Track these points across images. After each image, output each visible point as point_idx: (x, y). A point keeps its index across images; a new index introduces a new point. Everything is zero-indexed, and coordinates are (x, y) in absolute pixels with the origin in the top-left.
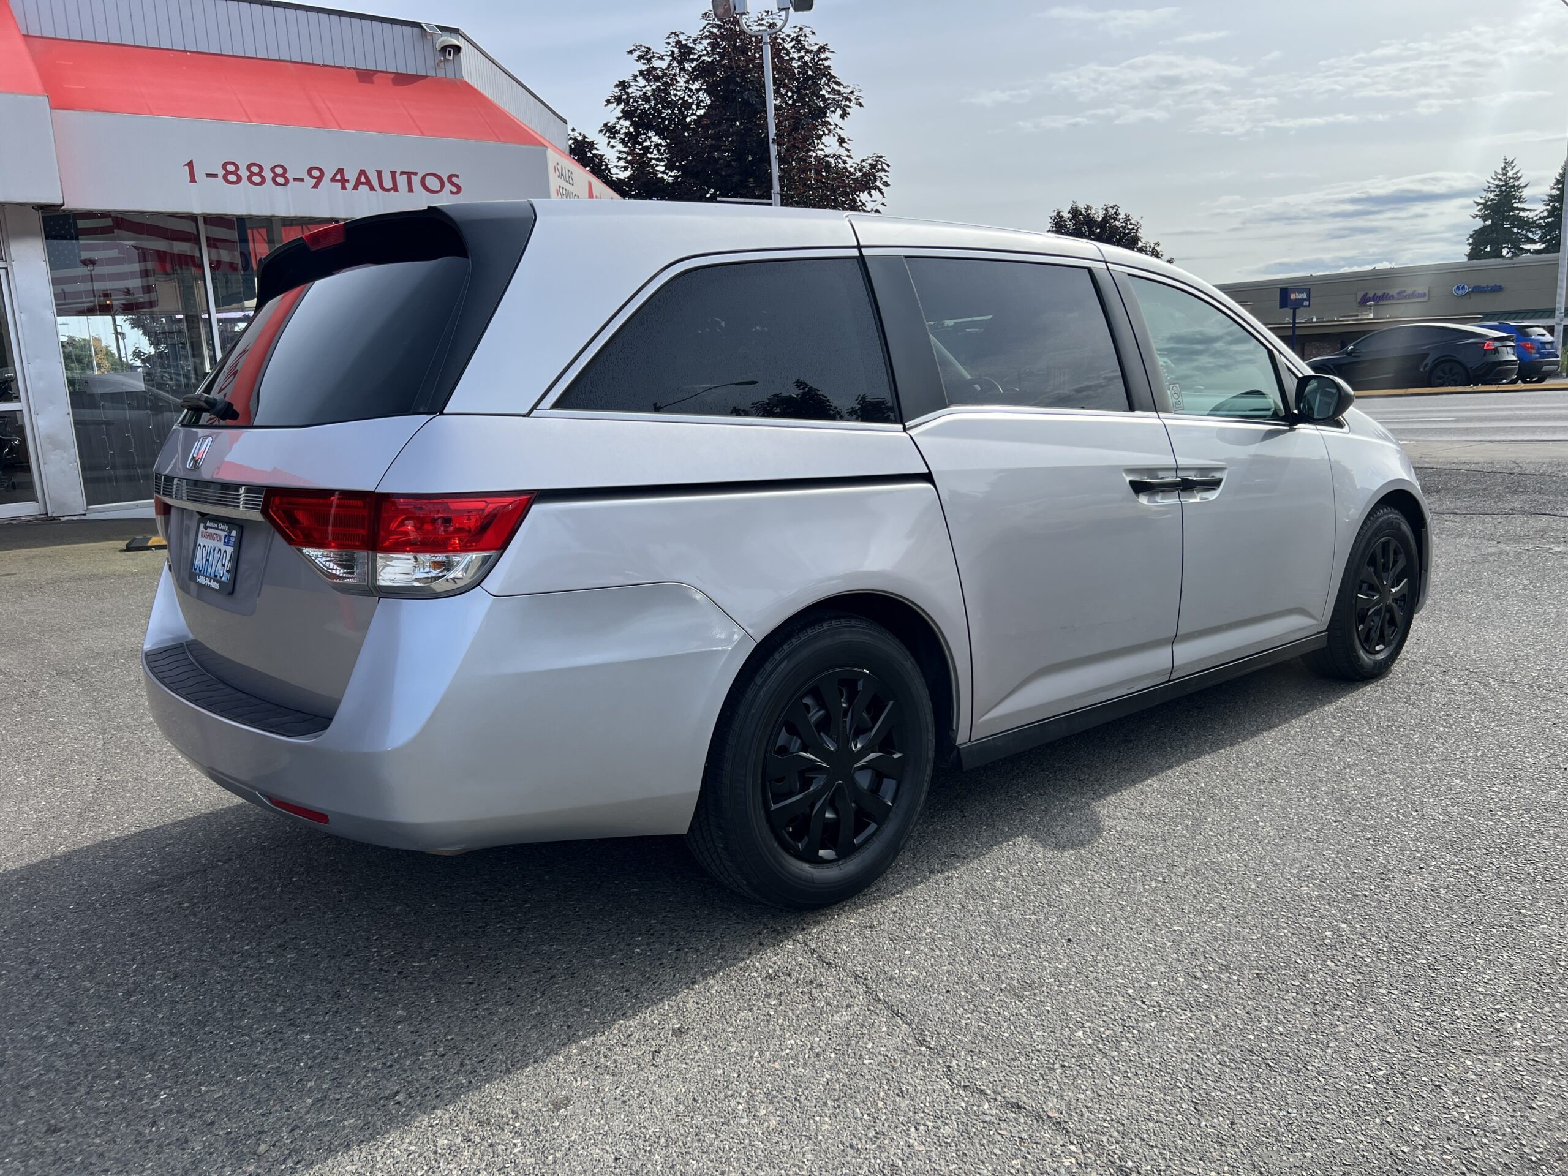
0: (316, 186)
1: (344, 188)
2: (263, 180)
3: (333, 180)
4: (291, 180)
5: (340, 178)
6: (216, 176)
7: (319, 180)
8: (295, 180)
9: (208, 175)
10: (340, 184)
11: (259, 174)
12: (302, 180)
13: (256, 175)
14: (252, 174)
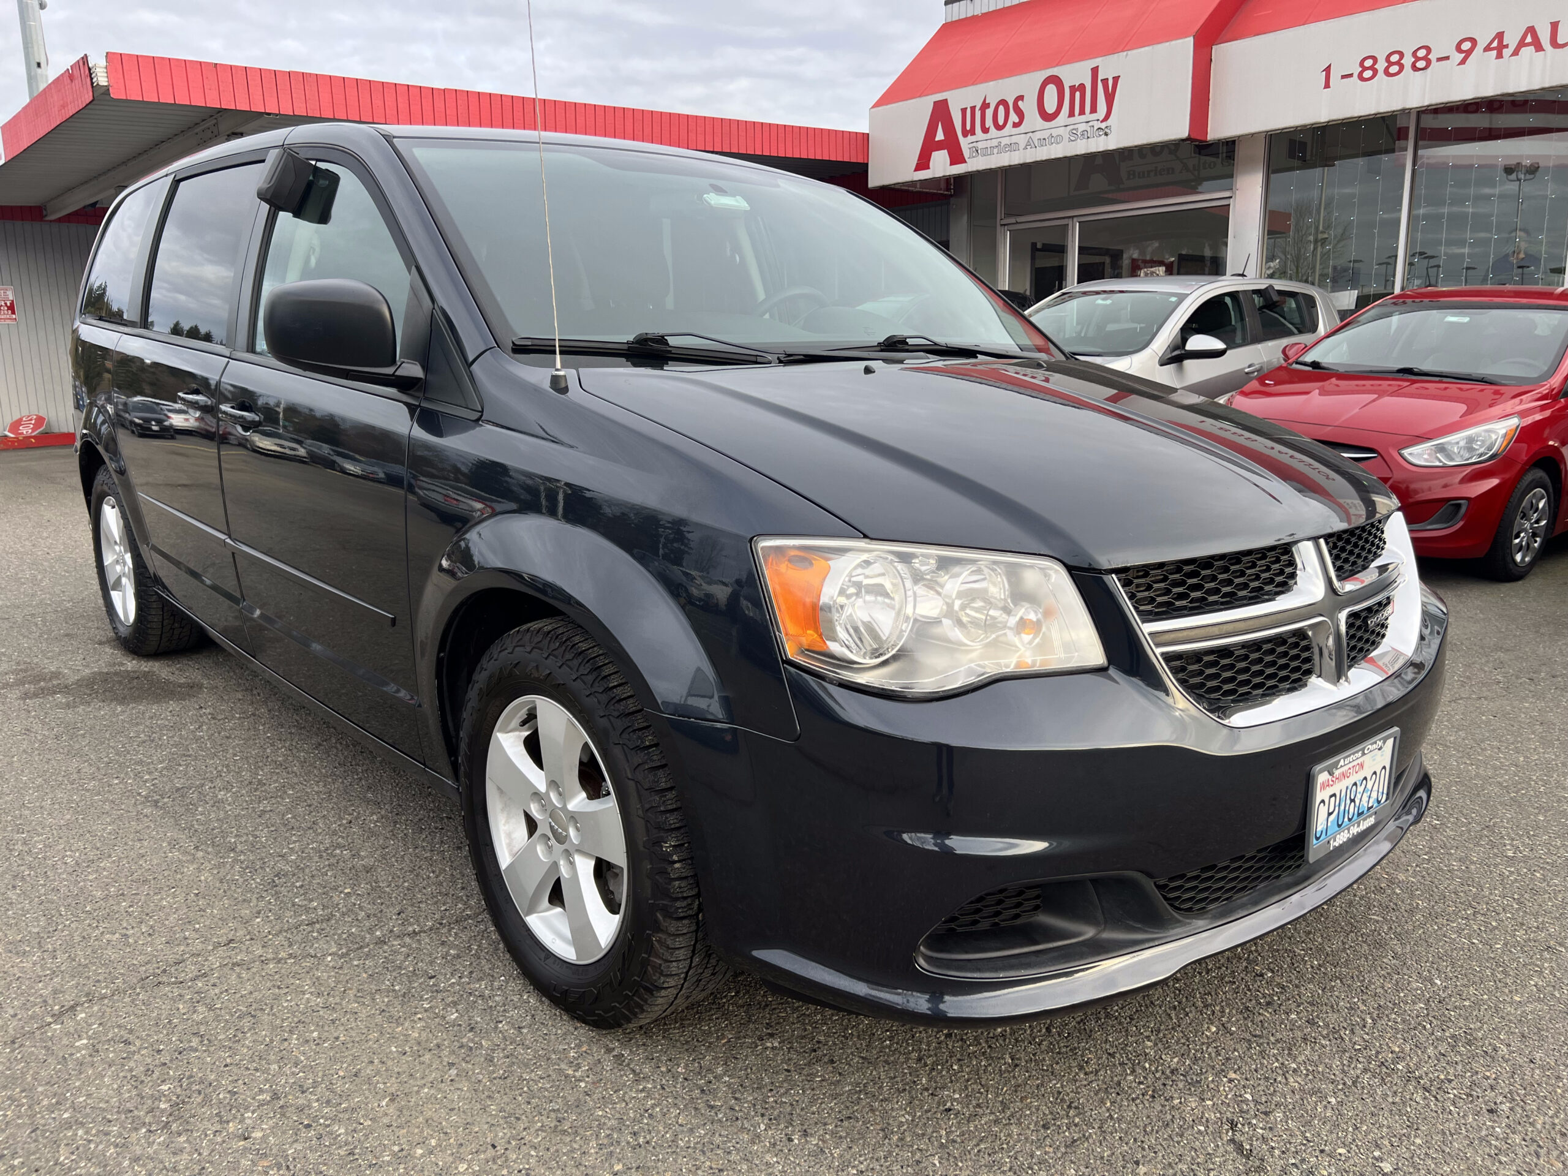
0: (1463, 62)
1: (1500, 56)
2: (1402, 67)
3: (1488, 49)
4: (1433, 59)
5: (1498, 45)
6: (1351, 75)
7: (1468, 53)
8: (1439, 60)
9: (1343, 77)
10: (1495, 52)
11: (1398, 63)
12: (1447, 58)
13: (1394, 64)
14: (1390, 64)
